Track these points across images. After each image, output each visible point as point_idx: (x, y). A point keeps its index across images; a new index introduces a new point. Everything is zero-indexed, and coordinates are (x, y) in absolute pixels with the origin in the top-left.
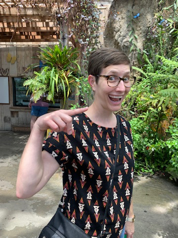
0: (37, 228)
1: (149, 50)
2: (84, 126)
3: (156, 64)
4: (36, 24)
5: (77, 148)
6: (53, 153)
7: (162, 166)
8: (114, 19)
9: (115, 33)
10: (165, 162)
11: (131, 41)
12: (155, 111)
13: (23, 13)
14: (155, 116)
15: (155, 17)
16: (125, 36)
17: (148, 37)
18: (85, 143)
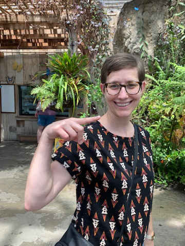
0: (46, 243)
1: (161, 57)
2: (99, 135)
3: (167, 71)
4: (43, 31)
5: (91, 159)
6: (65, 163)
7: (176, 177)
8: (124, 26)
9: (125, 39)
10: (179, 173)
11: (142, 48)
12: (168, 119)
13: (30, 20)
14: (167, 126)
15: (166, 23)
16: (135, 43)
17: (159, 44)
18: (100, 153)
